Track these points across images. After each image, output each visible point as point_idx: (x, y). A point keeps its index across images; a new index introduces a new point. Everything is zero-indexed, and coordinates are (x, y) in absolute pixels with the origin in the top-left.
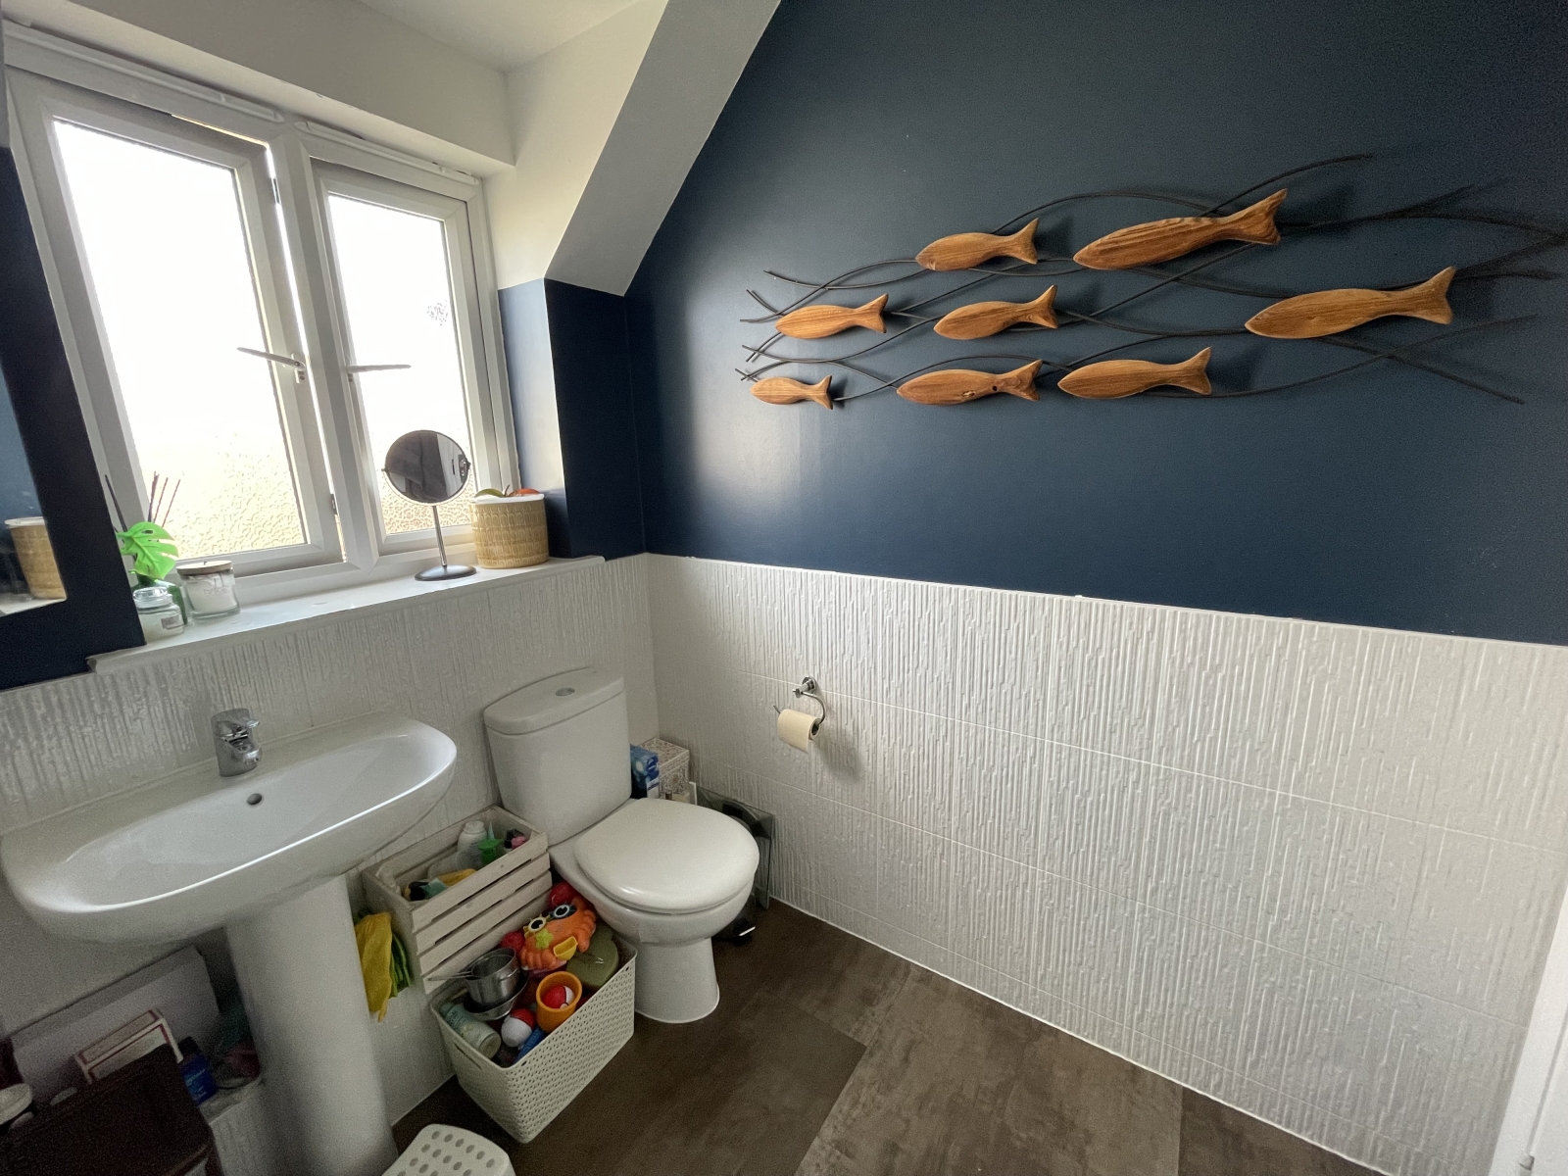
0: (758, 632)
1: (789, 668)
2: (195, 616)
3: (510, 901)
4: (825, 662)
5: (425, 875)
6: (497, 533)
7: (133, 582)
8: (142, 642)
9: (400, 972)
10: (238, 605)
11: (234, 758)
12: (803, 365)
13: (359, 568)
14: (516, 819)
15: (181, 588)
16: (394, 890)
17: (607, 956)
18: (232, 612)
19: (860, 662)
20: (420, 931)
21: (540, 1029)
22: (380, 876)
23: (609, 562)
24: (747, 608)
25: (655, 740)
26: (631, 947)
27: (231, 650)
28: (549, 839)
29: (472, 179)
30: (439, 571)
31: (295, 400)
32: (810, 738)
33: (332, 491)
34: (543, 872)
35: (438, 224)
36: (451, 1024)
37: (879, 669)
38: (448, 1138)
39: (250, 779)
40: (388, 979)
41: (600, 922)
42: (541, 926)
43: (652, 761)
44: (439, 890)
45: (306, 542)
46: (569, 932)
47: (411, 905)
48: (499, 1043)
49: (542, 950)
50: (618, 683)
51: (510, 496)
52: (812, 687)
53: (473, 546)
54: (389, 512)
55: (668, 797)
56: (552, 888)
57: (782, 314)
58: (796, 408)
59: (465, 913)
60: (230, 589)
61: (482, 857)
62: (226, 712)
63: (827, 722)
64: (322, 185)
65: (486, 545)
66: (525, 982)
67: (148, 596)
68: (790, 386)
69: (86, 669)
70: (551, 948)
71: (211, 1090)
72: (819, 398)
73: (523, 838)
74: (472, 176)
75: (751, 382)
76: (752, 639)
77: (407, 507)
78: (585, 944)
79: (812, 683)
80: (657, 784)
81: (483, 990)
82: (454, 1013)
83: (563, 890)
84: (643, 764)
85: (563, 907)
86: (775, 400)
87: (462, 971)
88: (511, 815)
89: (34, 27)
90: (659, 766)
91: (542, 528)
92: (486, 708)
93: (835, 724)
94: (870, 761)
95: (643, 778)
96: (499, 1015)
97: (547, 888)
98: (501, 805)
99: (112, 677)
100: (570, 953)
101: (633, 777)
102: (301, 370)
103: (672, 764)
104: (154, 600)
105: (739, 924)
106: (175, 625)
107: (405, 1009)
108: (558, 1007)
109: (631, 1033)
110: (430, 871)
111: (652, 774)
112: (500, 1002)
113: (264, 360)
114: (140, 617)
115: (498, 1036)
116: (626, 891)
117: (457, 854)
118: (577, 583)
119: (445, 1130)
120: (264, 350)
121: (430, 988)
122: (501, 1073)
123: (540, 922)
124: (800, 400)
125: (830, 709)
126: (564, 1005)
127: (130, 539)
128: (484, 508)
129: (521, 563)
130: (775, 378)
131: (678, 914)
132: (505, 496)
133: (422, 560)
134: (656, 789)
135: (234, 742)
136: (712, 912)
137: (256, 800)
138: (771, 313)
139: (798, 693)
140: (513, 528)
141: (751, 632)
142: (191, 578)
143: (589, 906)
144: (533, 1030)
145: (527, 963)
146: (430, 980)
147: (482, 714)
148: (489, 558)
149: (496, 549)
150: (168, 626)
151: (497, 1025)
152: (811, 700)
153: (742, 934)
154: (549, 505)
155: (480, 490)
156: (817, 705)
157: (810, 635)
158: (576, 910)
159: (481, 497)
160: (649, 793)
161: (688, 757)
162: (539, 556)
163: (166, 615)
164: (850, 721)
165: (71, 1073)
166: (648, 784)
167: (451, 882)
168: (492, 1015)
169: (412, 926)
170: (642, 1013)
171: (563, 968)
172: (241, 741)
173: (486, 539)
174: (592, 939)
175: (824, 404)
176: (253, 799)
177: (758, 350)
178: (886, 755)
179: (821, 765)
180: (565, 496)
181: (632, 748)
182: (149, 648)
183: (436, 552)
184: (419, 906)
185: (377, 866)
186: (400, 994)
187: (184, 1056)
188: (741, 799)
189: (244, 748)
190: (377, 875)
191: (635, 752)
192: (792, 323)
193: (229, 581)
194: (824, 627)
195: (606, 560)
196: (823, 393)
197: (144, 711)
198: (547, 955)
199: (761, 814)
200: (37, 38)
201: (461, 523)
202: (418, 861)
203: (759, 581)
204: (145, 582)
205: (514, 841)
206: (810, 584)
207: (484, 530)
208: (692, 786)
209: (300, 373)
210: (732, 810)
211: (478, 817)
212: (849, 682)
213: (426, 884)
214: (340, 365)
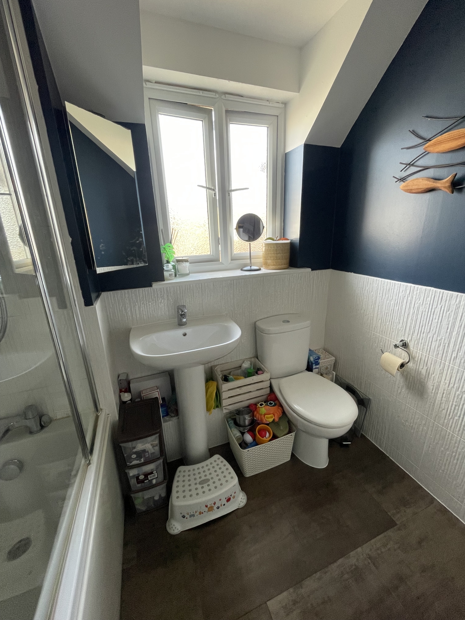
0: (379, 313)
1: (394, 333)
2: (179, 275)
3: (253, 393)
4: (416, 334)
5: (230, 374)
6: (270, 255)
7: (165, 262)
8: (163, 280)
9: (217, 402)
10: (189, 272)
11: (181, 320)
12: (438, 169)
13: (224, 264)
14: (261, 364)
15: (176, 265)
16: (219, 375)
17: (284, 426)
18: (188, 274)
19: (439, 338)
20: (224, 392)
21: (256, 442)
22: (217, 369)
23: (314, 271)
24: (376, 301)
25: (321, 350)
26: (294, 428)
27: (184, 286)
28: (271, 375)
29: (281, 104)
30: (249, 268)
31: (212, 203)
32: (398, 370)
33: (219, 237)
34: (267, 387)
35: (266, 128)
36: (229, 426)
37: (451, 345)
38: (222, 462)
39: (185, 327)
40: (213, 403)
41: (284, 413)
42: (263, 406)
43: (317, 358)
44: (232, 380)
45: (211, 254)
46: (272, 412)
47: (223, 383)
48: (242, 440)
49: (261, 415)
50: (308, 323)
51: (278, 240)
52: (405, 345)
53: (261, 260)
54: (236, 245)
55: (322, 375)
56: (270, 394)
57: (429, 140)
58: (428, 195)
59: (238, 391)
60: (188, 267)
61: (248, 374)
62: (182, 305)
63: (410, 365)
64: (228, 120)
65: (266, 260)
66: (254, 423)
67: (167, 266)
68: (426, 182)
69: (151, 286)
70: (265, 415)
71: (167, 414)
72: (445, 187)
73: (262, 372)
74: (281, 103)
75: (402, 183)
76: (376, 315)
77: (242, 244)
78: (277, 420)
79: (405, 343)
80: (318, 368)
81: (240, 419)
82: (231, 423)
83: (273, 396)
84: (313, 358)
85: (272, 402)
86: (414, 191)
87: (235, 410)
88: (260, 363)
89: (156, 82)
90: (320, 361)
91: (287, 255)
92: (257, 321)
93: (415, 367)
94: (433, 391)
95: (312, 364)
96: (244, 431)
97: (267, 393)
98: (257, 358)
99: (157, 289)
100: (271, 420)
101: (308, 362)
102: (215, 192)
103: (326, 361)
104: (168, 268)
105: (343, 438)
106: (172, 276)
107: (217, 415)
108: (263, 438)
109: (289, 459)
110: (231, 374)
111: (317, 363)
112: (245, 426)
113: (205, 189)
114: (164, 272)
115: (242, 437)
116: (295, 406)
117: (240, 370)
118: (298, 279)
119: (222, 459)
120: (205, 186)
121: (225, 411)
122: (241, 450)
123: (263, 404)
124: (431, 190)
125: (414, 359)
126: (265, 438)
127: (164, 248)
128: (267, 245)
129: (277, 268)
130: (417, 179)
131: (315, 424)
132: (276, 240)
133: (244, 263)
134: (317, 370)
135: (181, 315)
136: (331, 430)
137: (185, 335)
138: (421, 141)
139: (396, 346)
140: (276, 254)
141: (376, 312)
142: (179, 262)
143: (281, 405)
144: (254, 441)
145: (256, 417)
146: (225, 409)
147: (255, 323)
148: (266, 265)
149: (269, 261)
150: (171, 276)
151: (243, 434)
152: (403, 351)
153: (344, 443)
154: (292, 245)
155: (268, 237)
156: (406, 355)
157: (410, 319)
158: (276, 405)
159: (268, 241)
160: (314, 370)
161: (334, 361)
162: (284, 266)
163: (170, 273)
164: (425, 368)
165: (139, 395)
166: (314, 367)
167: (236, 379)
168: (241, 429)
169: (222, 390)
170: (294, 454)
171: (268, 424)
172: (183, 316)
173: (266, 257)
174: (280, 418)
175: (448, 191)
176: (184, 334)
177: (409, 164)
178: (445, 392)
179: (402, 384)
180: (298, 241)
181: (310, 350)
182: (165, 282)
183: (248, 261)
184: (225, 383)
185: (217, 365)
186: (216, 409)
187: (162, 402)
188: (356, 386)
189: (184, 318)
190: (216, 369)
191: (311, 352)
192: (435, 145)
193: (187, 264)
194: (419, 316)
195: (312, 270)
196: (448, 184)
197: (163, 301)
198: (263, 416)
199: (364, 396)
200: (157, 86)
201: (259, 251)
202: (230, 368)
203: (385, 287)
204: (168, 262)
205: (259, 372)
206: (415, 293)
207: (266, 254)
208: (333, 374)
209: (214, 193)
210: (350, 389)
211: (249, 360)
212: (429, 348)
213: (228, 377)
214: (226, 190)
